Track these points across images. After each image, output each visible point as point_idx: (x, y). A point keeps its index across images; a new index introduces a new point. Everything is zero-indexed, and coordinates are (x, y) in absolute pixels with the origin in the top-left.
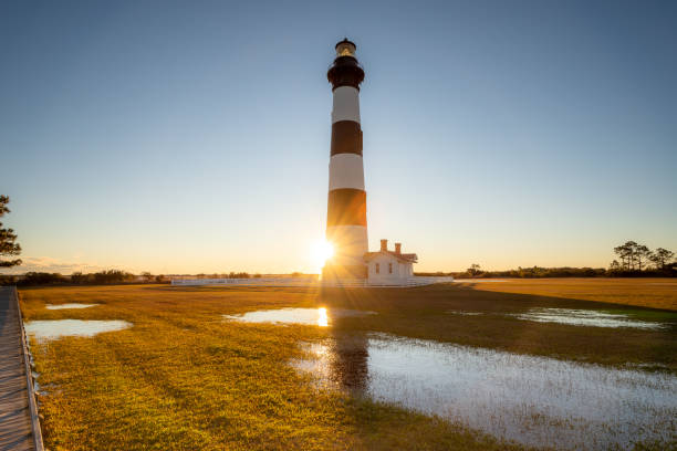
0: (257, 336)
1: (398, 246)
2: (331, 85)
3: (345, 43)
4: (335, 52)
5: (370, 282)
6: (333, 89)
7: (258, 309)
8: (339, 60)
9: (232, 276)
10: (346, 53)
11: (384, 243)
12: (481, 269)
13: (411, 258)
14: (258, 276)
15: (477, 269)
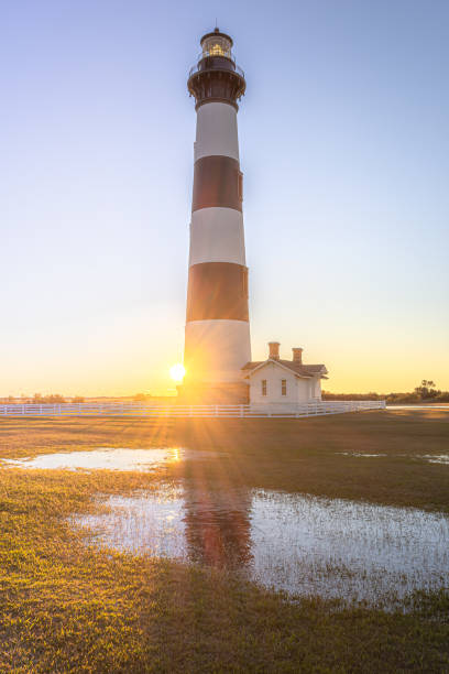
0: (39, 486)
1: (298, 352)
2: (193, 101)
3: (216, 36)
4: (200, 49)
5: (253, 408)
6: (197, 107)
7: (58, 450)
8: (208, 62)
9: (37, 400)
10: (217, 50)
11: (274, 347)
12: (436, 389)
13: (317, 372)
14: (79, 401)
15: (430, 388)
